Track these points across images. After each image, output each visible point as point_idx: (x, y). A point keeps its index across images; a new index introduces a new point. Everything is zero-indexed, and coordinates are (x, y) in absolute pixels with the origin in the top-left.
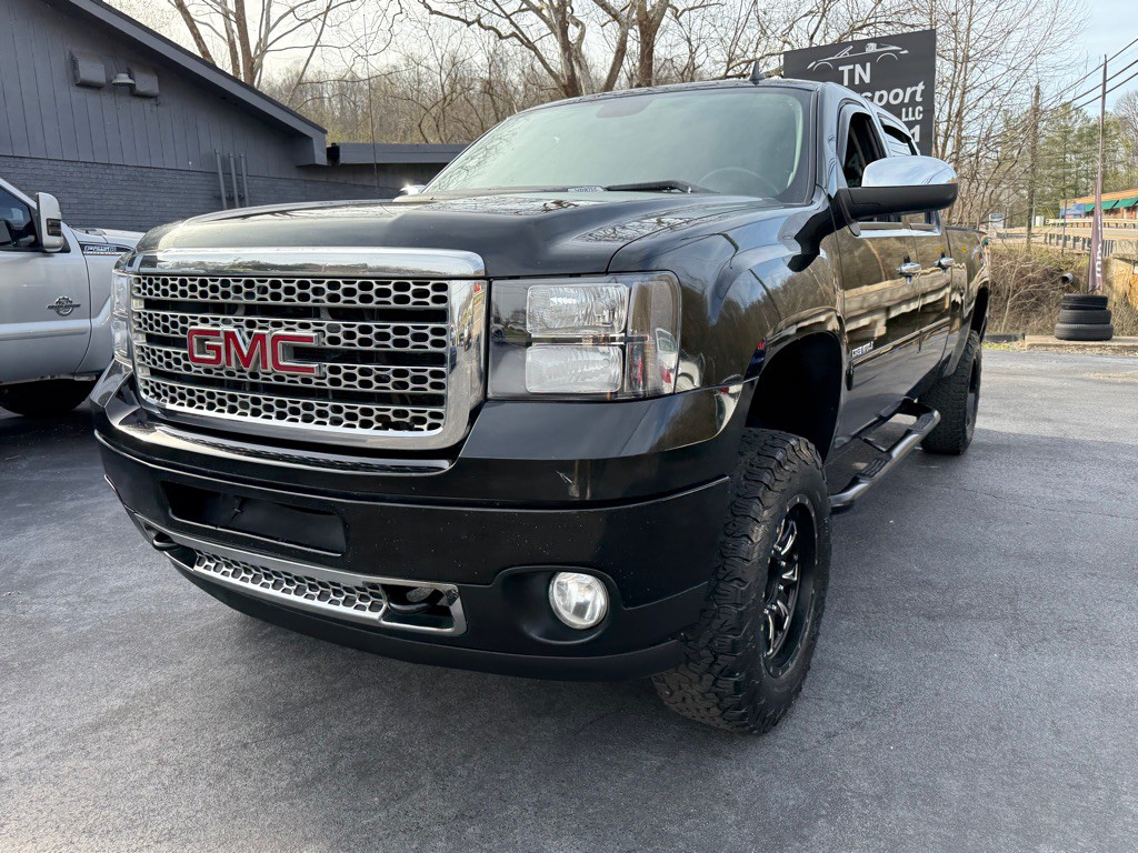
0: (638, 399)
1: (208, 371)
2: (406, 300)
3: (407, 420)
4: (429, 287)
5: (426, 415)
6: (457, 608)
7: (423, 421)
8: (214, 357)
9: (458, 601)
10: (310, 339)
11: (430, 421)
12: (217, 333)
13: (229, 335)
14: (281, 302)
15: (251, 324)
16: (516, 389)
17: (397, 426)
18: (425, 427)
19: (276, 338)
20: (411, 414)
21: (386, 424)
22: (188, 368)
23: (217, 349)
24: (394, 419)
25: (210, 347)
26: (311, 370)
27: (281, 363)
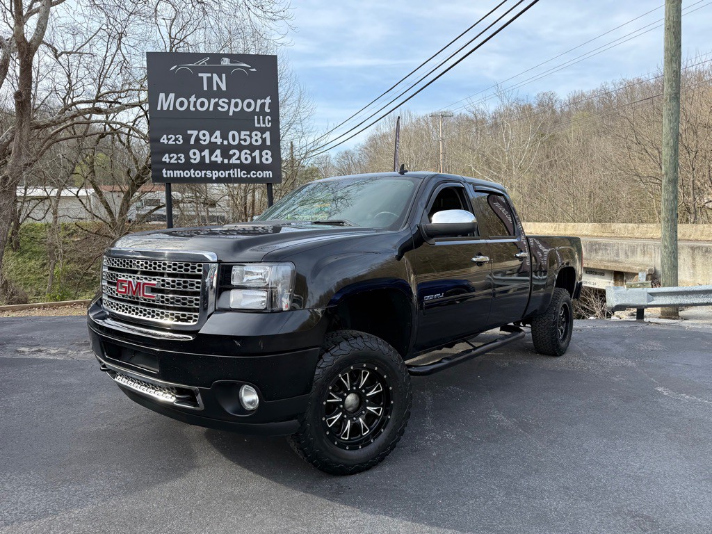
0: (272, 312)
1: (123, 296)
2: (188, 270)
3: (186, 318)
4: (196, 265)
5: (192, 316)
6: (199, 398)
7: (191, 318)
8: (124, 291)
9: (199, 394)
10: (154, 285)
11: (194, 318)
12: (126, 281)
13: (130, 282)
14: (148, 270)
15: (138, 278)
16: (227, 307)
17: (182, 320)
18: (192, 321)
19: (144, 284)
20: (187, 316)
21: (178, 319)
22: (117, 294)
23: (125, 287)
24: (181, 317)
25: (124, 287)
26: (154, 297)
27: (145, 294)
